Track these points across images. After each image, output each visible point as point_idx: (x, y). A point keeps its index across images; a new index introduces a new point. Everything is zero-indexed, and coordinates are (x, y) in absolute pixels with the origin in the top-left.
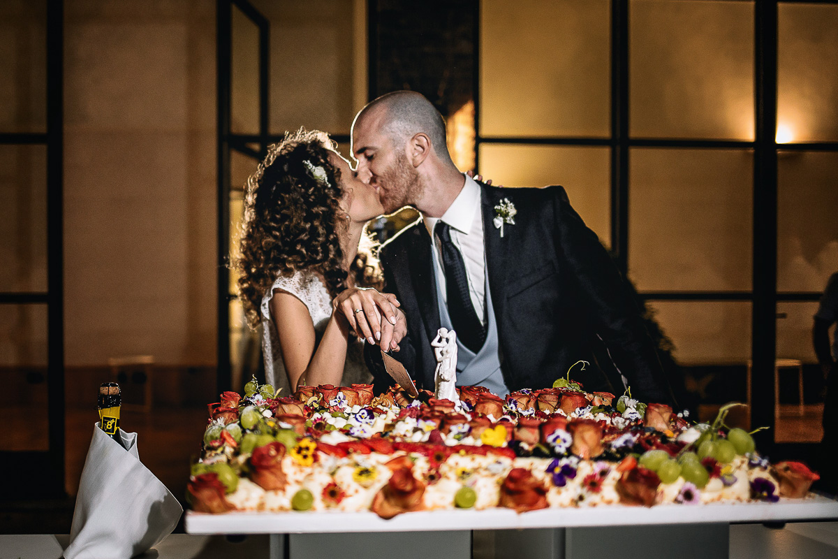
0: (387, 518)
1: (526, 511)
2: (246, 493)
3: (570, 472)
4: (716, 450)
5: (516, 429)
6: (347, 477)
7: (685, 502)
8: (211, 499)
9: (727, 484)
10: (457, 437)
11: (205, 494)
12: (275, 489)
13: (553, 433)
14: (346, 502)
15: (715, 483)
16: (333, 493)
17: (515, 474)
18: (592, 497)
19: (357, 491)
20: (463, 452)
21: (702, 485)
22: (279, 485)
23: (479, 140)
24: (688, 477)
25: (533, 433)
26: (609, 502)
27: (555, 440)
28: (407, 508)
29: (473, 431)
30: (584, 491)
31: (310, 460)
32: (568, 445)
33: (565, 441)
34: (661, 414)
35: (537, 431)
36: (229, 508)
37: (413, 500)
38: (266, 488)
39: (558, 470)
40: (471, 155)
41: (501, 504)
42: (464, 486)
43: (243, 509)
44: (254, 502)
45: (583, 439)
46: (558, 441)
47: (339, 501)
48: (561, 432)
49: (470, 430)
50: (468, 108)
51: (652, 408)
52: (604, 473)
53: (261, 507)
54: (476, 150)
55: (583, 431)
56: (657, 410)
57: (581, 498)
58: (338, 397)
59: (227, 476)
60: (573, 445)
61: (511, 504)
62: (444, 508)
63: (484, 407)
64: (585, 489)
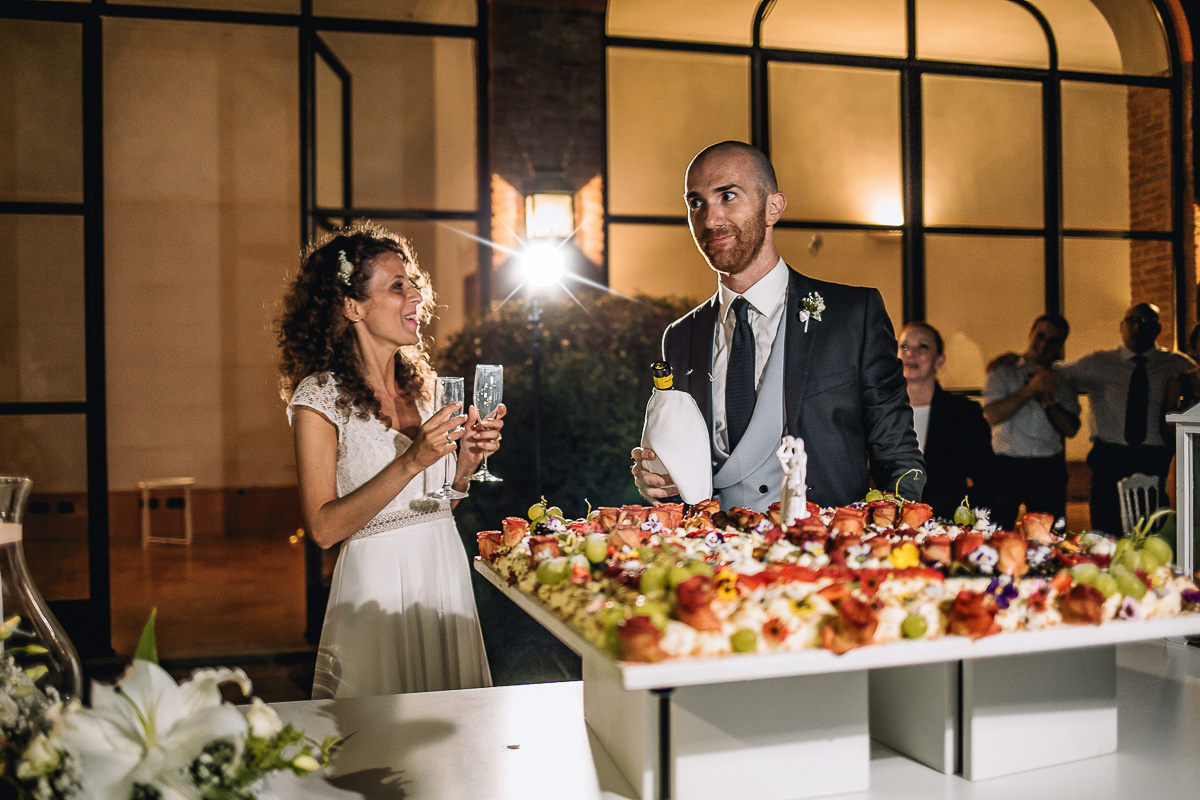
0: (840, 653)
1: (980, 638)
2: (678, 636)
3: (1010, 592)
4: (1142, 561)
5: (923, 549)
6: (782, 610)
7: (1129, 618)
8: (648, 646)
9: (1159, 596)
10: (860, 559)
11: (641, 640)
12: (710, 630)
13: (976, 550)
14: (791, 640)
15: (1150, 596)
16: (775, 630)
17: (964, 597)
18: (1039, 619)
19: (799, 627)
20: (890, 576)
21: (1140, 597)
22: (713, 625)
23: (609, 219)
24: (1125, 591)
25: (944, 551)
26: (1053, 624)
27: (979, 558)
28: (861, 642)
29: (875, 552)
30: (1031, 612)
31: (733, 594)
32: (993, 562)
33: (990, 558)
34: (1042, 525)
35: (948, 550)
36: (664, 656)
37: (867, 633)
38: (699, 629)
39: (999, 591)
40: (600, 235)
41: (949, 630)
42: (910, 614)
43: (676, 657)
44: (687, 648)
45: (1010, 555)
46: (982, 558)
47: (783, 638)
48: (985, 549)
49: (871, 551)
50: (597, 182)
51: (1032, 518)
52: (1043, 592)
53: (695, 653)
54: (605, 230)
55: (1008, 548)
56: (1038, 520)
57: (1027, 621)
58: (650, 519)
59: (658, 618)
60: (998, 563)
61: (964, 631)
62: (892, 640)
63: (844, 525)
64: (1032, 610)
